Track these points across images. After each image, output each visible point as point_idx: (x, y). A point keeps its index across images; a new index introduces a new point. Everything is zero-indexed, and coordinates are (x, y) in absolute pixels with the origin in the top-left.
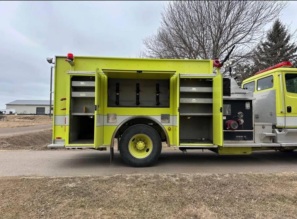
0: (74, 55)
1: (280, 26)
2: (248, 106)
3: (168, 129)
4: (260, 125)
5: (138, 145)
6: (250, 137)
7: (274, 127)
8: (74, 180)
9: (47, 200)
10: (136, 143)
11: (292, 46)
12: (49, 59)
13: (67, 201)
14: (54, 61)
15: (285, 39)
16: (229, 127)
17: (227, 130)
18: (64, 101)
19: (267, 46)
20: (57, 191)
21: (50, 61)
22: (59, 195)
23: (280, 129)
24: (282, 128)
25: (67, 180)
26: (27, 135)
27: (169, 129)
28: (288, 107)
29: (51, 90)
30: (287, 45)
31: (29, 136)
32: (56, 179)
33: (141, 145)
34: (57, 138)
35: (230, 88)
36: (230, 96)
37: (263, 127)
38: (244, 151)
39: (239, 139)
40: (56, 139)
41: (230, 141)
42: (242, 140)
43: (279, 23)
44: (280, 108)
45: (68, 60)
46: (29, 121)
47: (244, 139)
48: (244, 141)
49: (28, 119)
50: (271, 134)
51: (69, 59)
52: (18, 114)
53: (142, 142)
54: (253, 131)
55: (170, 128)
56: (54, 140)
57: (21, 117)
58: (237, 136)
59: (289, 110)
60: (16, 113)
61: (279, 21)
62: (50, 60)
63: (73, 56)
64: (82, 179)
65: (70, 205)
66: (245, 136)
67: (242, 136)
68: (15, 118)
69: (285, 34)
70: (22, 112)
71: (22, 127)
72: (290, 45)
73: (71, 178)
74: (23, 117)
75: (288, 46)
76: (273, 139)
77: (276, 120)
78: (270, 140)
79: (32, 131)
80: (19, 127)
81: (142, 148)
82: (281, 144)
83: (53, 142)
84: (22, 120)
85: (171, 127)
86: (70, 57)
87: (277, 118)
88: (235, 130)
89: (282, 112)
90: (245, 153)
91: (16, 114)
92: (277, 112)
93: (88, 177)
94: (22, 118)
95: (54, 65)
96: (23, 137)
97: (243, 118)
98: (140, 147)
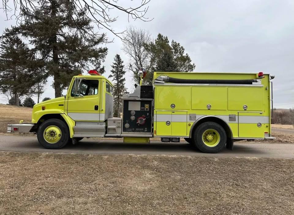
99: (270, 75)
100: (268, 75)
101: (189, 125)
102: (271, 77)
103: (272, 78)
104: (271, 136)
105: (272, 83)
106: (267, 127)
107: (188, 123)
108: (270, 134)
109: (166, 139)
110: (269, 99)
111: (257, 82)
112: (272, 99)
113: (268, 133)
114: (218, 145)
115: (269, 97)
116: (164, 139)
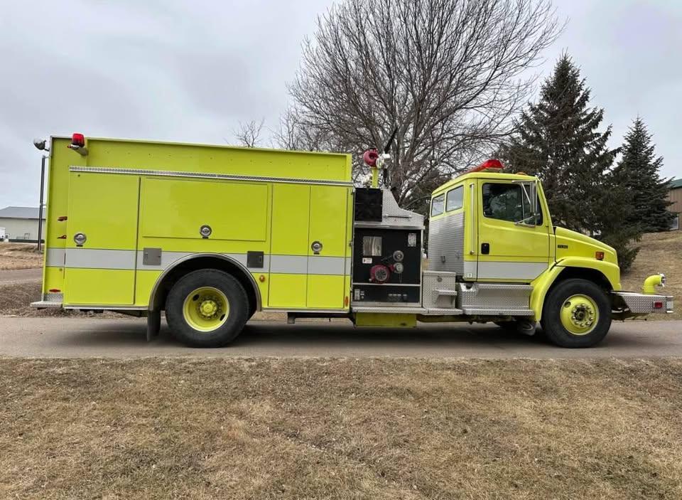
0: (85, 136)
1: (570, 71)
2: (412, 240)
3: (260, 279)
4: (432, 275)
5: (203, 307)
6: (414, 295)
7: (459, 279)
8: (67, 362)
9: (10, 390)
10: (201, 303)
11: (592, 114)
12: (39, 142)
13: (42, 392)
14: (48, 145)
15: (577, 99)
16: (373, 278)
17: (369, 282)
18: (64, 222)
19: (542, 112)
20: (32, 377)
21: (41, 146)
22: (33, 384)
23: (470, 284)
24: (472, 282)
25: (56, 363)
26: (19, 288)
27: (262, 280)
28: (483, 245)
29: (41, 201)
30: (584, 110)
31: (23, 289)
32: (37, 360)
33: (209, 307)
34: (51, 291)
35: (381, 208)
36: (381, 221)
37: (440, 280)
38: (403, 322)
39: (394, 300)
40: (49, 292)
41: (376, 303)
42: (399, 302)
43: (569, 63)
44: (469, 245)
45: (72, 145)
46: (34, 256)
47: (403, 300)
48: (404, 304)
49: (34, 252)
50: (454, 292)
51: (74, 144)
52: (10, 240)
53: (211, 303)
54: (420, 285)
55: (264, 278)
56: (46, 294)
57: (17, 247)
58: (391, 295)
59: (485, 249)
60: (7, 237)
61: (568, 60)
62: (41, 143)
63: (83, 138)
64: (84, 361)
65: (45, 397)
66: (405, 295)
67: (399, 295)
68: (3, 250)
69: (580, 89)
70: (21, 236)
71: (13, 269)
72: (589, 113)
73: (64, 360)
74: (22, 247)
75: (585, 113)
76: (457, 300)
77: (462, 268)
78: (452, 303)
79: (32, 280)
80: (7, 269)
81: (211, 312)
82: (464, 311)
83: (43, 297)
84: (18, 254)
85: (266, 276)
86: (78, 141)
87: (465, 263)
88: (383, 282)
89: (471, 253)
90: (404, 324)
91: (7, 240)
92: (465, 253)
93: (96, 359)
94: (20, 250)
95: (47, 154)
96: (9, 291)
97: (403, 262)
98: (207, 311)
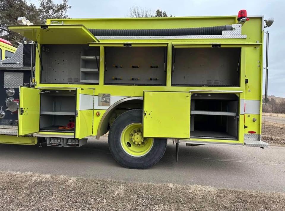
99: (263, 19)
100: (261, 18)
101: (98, 114)
102: (266, 21)
103: (269, 24)
104: (261, 139)
105: (268, 34)
106: (254, 121)
107: (95, 112)
108: (259, 135)
109: (56, 140)
110: (260, 66)
111: (232, 29)
112: (267, 65)
113: (255, 132)
114: (149, 153)
115: (260, 62)
116: (52, 140)
